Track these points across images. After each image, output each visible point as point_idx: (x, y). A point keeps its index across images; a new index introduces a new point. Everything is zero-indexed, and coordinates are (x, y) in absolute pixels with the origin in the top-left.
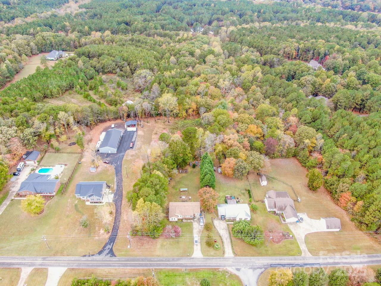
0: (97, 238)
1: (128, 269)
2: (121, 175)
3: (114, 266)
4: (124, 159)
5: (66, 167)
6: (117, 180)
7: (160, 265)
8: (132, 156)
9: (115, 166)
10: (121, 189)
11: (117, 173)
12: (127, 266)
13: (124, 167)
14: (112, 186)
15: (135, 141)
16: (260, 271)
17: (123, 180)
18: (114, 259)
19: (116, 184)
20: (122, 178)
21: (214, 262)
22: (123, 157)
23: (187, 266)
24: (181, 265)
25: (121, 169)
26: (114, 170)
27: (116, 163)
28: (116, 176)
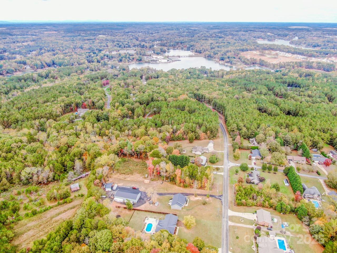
0: (211, 201)
1: (229, 191)
3: (227, 195)
7: (227, 183)
8: (146, 189)
12: (227, 192)
15: (130, 187)
16: (229, 162)
18: (224, 195)
21: (226, 170)
23: (227, 177)
24: (227, 178)
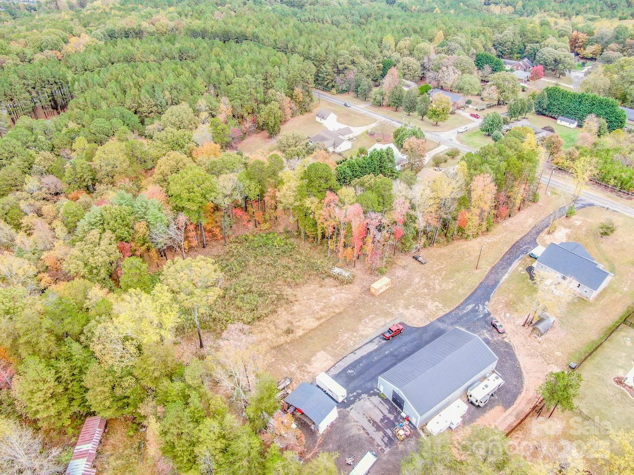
2: (487, 277)
4: (448, 311)
5: (620, 373)
6: (504, 275)
8: (422, 307)
9: (483, 304)
10: (508, 256)
11: (494, 286)
13: (464, 292)
14: (520, 269)
15: (371, 341)
17: (489, 268)
18: (575, 194)
19: (511, 269)
20: (491, 272)
22: (446, 315)
25: (476, 290)
26: (494, 297)
27: (477, 311)
28: (499, 282)
